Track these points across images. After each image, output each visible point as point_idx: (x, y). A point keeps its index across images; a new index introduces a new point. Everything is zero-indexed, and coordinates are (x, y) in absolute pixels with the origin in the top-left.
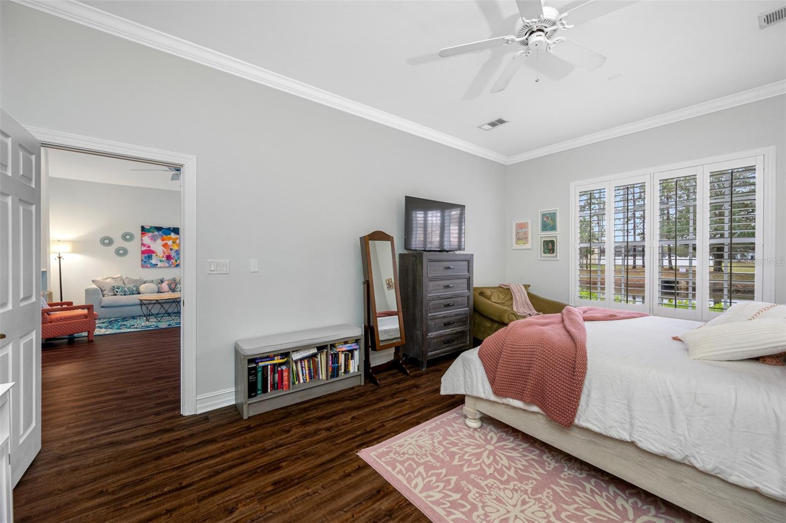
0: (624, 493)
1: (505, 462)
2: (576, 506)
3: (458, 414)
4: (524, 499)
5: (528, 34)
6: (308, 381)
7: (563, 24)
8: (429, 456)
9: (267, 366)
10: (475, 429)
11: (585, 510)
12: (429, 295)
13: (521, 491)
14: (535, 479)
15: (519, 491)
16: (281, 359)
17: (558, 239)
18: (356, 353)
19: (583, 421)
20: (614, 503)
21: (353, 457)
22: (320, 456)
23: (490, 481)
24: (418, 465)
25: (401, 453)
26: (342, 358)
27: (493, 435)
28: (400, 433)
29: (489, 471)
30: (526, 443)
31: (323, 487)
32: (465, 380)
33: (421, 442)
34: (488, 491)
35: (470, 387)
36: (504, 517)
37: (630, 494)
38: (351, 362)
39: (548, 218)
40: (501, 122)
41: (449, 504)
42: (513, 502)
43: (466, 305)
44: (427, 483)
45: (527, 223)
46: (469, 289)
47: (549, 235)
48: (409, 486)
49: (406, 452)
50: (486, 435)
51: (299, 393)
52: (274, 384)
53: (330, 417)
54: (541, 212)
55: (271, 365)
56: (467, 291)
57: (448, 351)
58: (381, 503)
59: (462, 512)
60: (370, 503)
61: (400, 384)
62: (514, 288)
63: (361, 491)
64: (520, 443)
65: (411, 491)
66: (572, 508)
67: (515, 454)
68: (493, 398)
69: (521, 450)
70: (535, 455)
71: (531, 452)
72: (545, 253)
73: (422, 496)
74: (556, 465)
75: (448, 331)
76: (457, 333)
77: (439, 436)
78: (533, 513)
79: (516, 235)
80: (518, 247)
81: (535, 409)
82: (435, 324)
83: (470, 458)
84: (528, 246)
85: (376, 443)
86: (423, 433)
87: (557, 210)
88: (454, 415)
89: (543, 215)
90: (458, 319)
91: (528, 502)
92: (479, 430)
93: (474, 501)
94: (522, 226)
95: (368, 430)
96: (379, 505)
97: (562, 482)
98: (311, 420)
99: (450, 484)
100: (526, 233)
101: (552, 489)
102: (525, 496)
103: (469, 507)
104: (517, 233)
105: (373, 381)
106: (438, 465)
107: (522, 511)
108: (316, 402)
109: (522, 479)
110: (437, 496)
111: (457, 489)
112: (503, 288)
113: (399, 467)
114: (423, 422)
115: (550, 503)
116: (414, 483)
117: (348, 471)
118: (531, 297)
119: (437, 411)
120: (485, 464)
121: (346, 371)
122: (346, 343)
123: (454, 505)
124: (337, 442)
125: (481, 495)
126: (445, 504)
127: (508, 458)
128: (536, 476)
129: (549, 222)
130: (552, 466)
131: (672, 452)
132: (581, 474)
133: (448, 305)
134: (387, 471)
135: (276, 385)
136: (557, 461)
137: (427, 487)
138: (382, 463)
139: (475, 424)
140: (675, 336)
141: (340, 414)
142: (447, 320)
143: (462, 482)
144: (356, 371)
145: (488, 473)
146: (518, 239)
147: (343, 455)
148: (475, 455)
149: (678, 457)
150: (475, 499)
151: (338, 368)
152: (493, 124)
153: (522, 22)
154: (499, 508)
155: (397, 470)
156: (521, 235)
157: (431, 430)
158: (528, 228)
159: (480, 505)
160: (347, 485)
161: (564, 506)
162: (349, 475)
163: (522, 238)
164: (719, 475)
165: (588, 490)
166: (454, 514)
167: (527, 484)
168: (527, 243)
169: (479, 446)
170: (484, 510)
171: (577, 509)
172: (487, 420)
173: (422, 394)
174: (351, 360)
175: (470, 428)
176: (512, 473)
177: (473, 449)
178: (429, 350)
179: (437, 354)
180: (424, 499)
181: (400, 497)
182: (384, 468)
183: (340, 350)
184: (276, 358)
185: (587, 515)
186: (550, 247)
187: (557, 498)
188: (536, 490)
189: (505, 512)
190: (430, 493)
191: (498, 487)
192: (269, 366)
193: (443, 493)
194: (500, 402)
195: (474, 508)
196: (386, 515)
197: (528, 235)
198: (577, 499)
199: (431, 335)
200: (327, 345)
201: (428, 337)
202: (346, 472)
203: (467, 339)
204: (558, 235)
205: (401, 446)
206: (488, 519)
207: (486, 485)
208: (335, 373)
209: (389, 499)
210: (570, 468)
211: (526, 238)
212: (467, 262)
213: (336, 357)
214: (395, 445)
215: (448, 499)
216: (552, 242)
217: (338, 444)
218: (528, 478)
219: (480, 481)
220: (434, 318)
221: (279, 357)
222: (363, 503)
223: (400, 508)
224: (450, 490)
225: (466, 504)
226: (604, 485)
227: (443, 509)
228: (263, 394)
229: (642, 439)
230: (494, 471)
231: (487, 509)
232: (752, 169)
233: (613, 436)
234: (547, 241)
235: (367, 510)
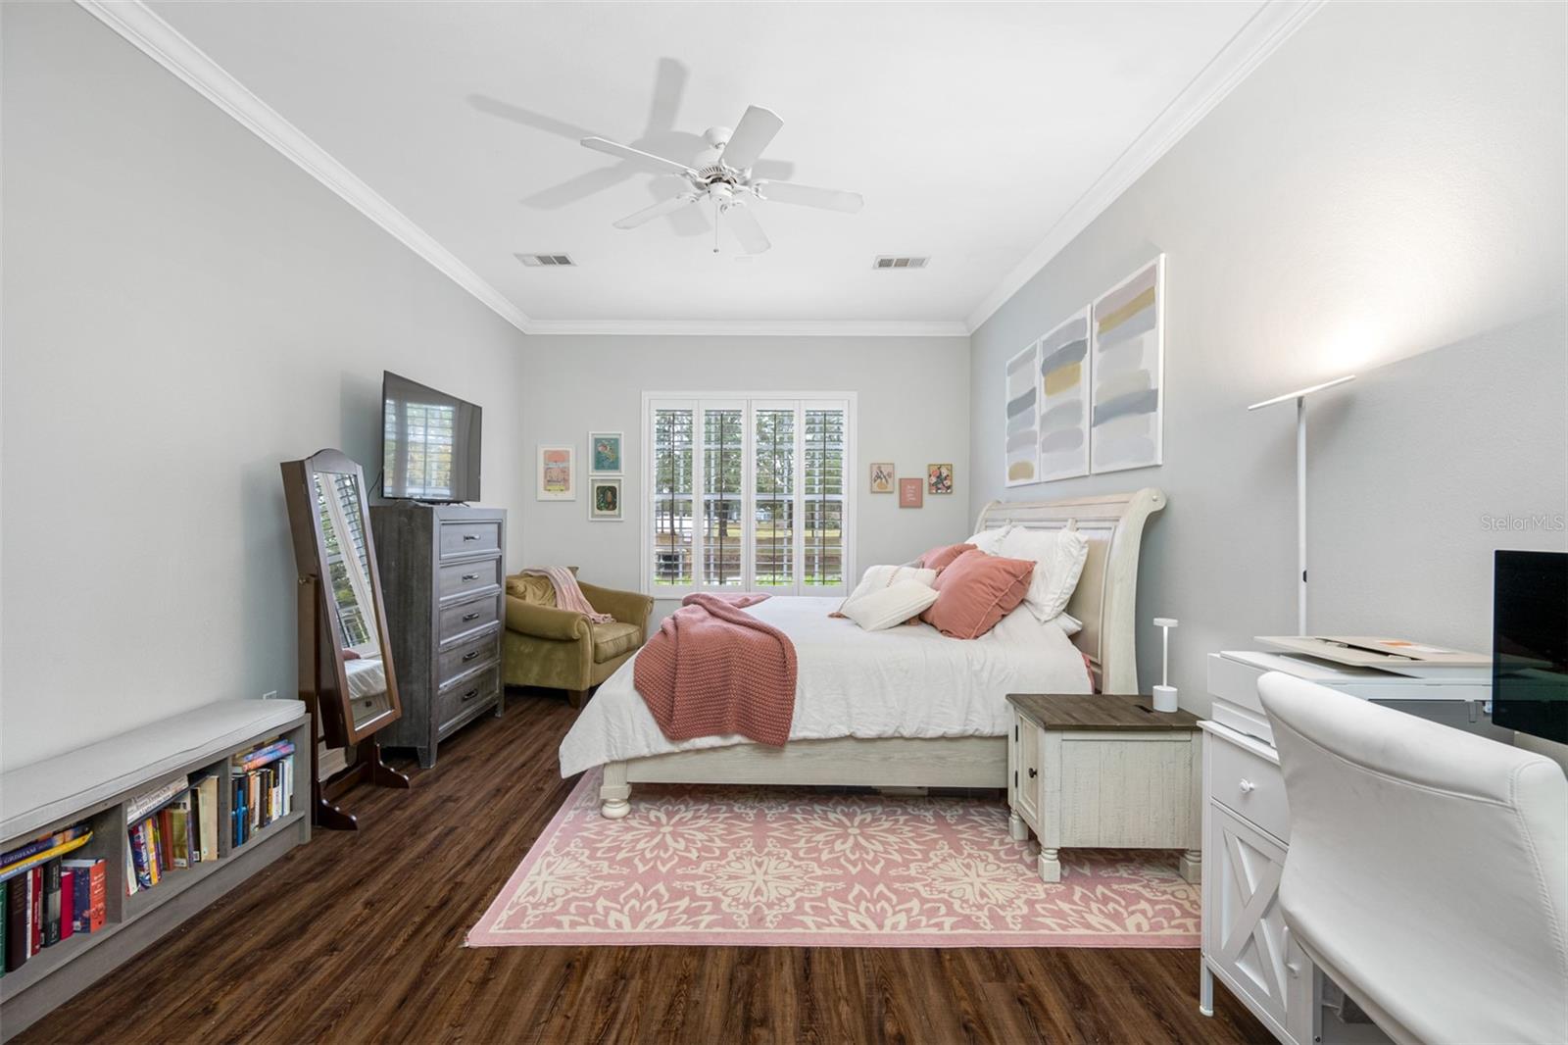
0: (828, 807)
1: (700, 836)
2: (803, 840)
3: (576, 809)
4: (756, 862)
5: (711, 179)
6: (155, 880)
7: (757, 190)
8: (596, 881)
9: (25, 874)
10: (624, 818)
11: (814, 839)
12: (442, 599)
13: (746, 855)
14: (749, 836)
15: (745, 857)
16: (75, 837)
17: (622, 485)
18: (288, 764)
19: (800, 731)
20: (827, 819)
21: (459, 954)
22: (376, 997)
23: (705, 865)
24: (593, 899)
25: (545, 902)
26: (255, 783)
27: (657, 813)
28: (508, 878)
30: (703, 804)
31: (457, 1025)
32: (609, 735)
33: (559, 872)
34: (713, 876)
35: (619, 745)
36: (754, 889)
37: (833, 805)
38: (275, 792)
39: (605, 447)
40: (563, 260)
41: (685, 916)
42: (749, 869)
43: (495, 615)
44: (629, 912)
45: (568, 452)
46: (499, 581)
47: (606, 477)
48: (607, 931)
49: (551, 896)
50: (647, 818)
51: (151, 918)
52: (46, 928)
53: (303, 929)
54: (593, 434)
55: (34, 869)
56: (497, 585)
57: (469, 717)
58: (592, 976)
59: (708, 914)
60: (573, 986)
61: (407, 806)
62: (554, 571)
63: (537, 987)
64: (696, 807)
65: (621, 935)
66: (802, 843)
67: (702, 823)
68: (666, 747)
69: (705, 815)
70: (724, 813)
71: (718, 811)
72: (599, 508)
73: (640, 928)
74: (755, 811)
75: (469, 672)
76: (481, 676)
77: (580, 851)
79: (546, 473)
80: (551, 496)
81: (737, 739)
82: (450, 662)
83: (656, 852)
84: (568, 495)
85: (476, 914)
86: (551, 859)
87: (620, 435)
88: (572, 814)
89: (597, 441)
90: (483, 646)
91: (762, 862)
92: (630, 816)
93: (708, 895)
94: (557, 457)
95: (435, 904)
96: (592, 978)
97: (775, 825)
98: (249, 961)
99: (662, 896)
100: (565, 471)
101: (773, 837)
102: (754, 859)
103: (710, 904)
104: (547, 470)
106: (621, 883)
107: (766, 873)
108: (208, 924)
109: (736, 843)
110: (661, 917)
111: (678, 895)
112: (531, 576)
113: (565, 919)
114: (532, 845)
115: (782, 851)
116: (611, 923)
117: (477, 977)
118: (584, 588)
119: (537, 820)
120: (681, 851)
121: (264, 820)
122: (259, 747)
123: (690, 912)
124: (386, 956)
125: (710, 884)
126: (680, 919)
127: (701, 829)
128: (746, 833)
129: (606, 455)
130: (751, 815)
131: (886, 728)
132: (783, 809)
133: (469, 619)
134: (552, 935)
135: (54, 927)
136: (752, 808)
137: (636, 918)
138: (526, 931)
139: (618, 810)
141: (319, 915)
142: (465, 652)
143: (674, 885)
144: (287, 812)
145: (694, 858)
146: (549, 481)
147: (430, 965)
148: (657, 846)
149: (890, 732)
150: (708, 892)
151: (248, 817)
152: (545, 260)
154: (743, 884)
155: (566, 925)
156: (554, 474)
157: (557, 849)
158: (569, 461)
159: (719, 894)
160: (502, 994)
161: (795, 846)
162: (484, 982)
163: (557, 478)
164: (920, 736)
165: (801, 821)
166: (701, 921)
167: (745, 846)
168: (568, 489)
169: (652, 835)
170: (728, 896)
171: (808, 842)
172: (644, 793)
173: (476, 807)
174: (275, 786)
175: (614, 819)
176: (719, 843)
177: (648, 842)
178: (440, 721)
179: (453, 726)
180: (647, 931)
181: (609, 951)
182: (542, 934)
183: (251, 765)
184: (58, 839)
185: (819, 842)
186: (607, 498)
187: (784, 843)
188: (760, 847)
189: (751, 884)
190: (648, 919)
191: (719, 866)
192: (30, 875)
193: (664, 909)
194: (677, 751)
195: (716, 901)
196: (616, 981)
197: (568, 475)
198: (800, 833)
199: (445, 685)
200: (226, 759)
201: (440, 692)
202: (473, 980)
203: (495, 684)
204: (619, 477)
205: (533, 893)
206: (741, 901)
207: (706, 871)
208: (236, 831)
209: (597, 963)
210: (770, 809)
211: (566, 481)
212: (496, 526)
213: (242, 783)
214: (519, 897)
215: (677, 912)
216: (613, 490)
217: (390, 959)
218: (741, 839)
219: (694, 872)
220: (450, 648)
221: (70, 833)
222: (562, 992)
223: (626, 961)
224: (668, 901)
225: (704, 903)
226: (809, 808)
227: (683, 924)
228: (8, 974)
229: (859, 727)
230: (699, 852)
233: (832, 736)
234: (604, 487)
235: (580, 995)
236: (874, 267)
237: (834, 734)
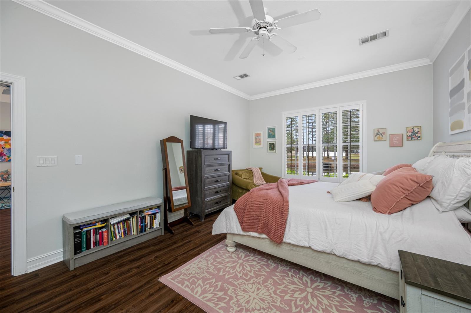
0: (306, 274)
1: (249, 268)
2: (284, 285)
3: (223, 245)
4: (258, 287)
5: (258, 29)
6: (123, 237)
7: (276, 27)
8: (205, 273)
9: (90, 230)
10: (233, 252)
11: (289, 287)
12: (205, 176)
13: (257, 283)
14: (264, 275)
15: (256, 283)
16: (101, 224)
17: (276, 143)
18: (158, 215)
19: (287, 240)
20: (301, 279)
21: (156, 282)
22: (131, 286)
23: (241, 281)
24: (198, 279)
25: (188, 274)
26: (148, 219)
27: (242, 254)
28: (187, 262)
29: (240, 275)
30: (259, 256)
31: (133, 307)
32: (227, 224)
33: (200, 265)
34: (239, 287)
35: (229, 228)
36: (248, 300)
37: (309, 274)
38: (155, 221)
39: (271, 131)
40: (246, 76)
41: (217, 299)
42: (252, 290)
43: (228, 180)
44: (203, 289)
45: (261, 133)
46: (229, 171)
47: (272, 140)
48: (192, 294)
49: (191, 273)
50: (238, 255)
51: (116, 246)
52: (96, 242)
53: (140, 259)
54: (268, 127)
55: (93, 229)
56: (228, 172)
57: (217, 209)
58: (174, 308)
59: (224, 303)
60: (167, 309)
61: (188, 231)
62: (254, 170)
63: (161, 304)
64: (257, 256)
65: (193, 297)
66: (282, 287)
67: (254, 263)
68: (242, 233)
69: (257, 260)
70: (264, 262)
71: (262, 260)
72: (270, 150)
73: (200, 298)
74: (275, 265)
75: (217, 196)
76: (222, 197)
77: (211, 260)
78: (263, 294)
79: (255, 140)
80: (255, 146)
81: (264, 236)
82: (210, 193)
83: (230, 269)
84: (261, 146)
85: (171, 270)
86: (202, 260)
87: (275, 127)
88: (221, 245)
89: (269, 129)
90: (223, 189)
91: (260, 289)
92: (234, 252)
93: (231, 295)
94: (258, 135)
95: (166, 263)
96: (173, 310)
97: (278, 274)
98: (124, 263)
99: (217, 287)
100: (260, 139)
101: (273, 279)
102: (259, 286)
103: (228, 298)
104: (256, 139)
105: (170, 232)
106: (211, 277)
107: (257, 295)
108: (129, 250)
109: (257, 276)
110: (209, 296)
111: (222, 289)
112: (248, 170)
113: (186, 283)
114: (202, 253)
115: (272, 287)
116: (195, 291)
117: (152, 292)
118: (263, 174)
119: (210, 245)
120: (238, 272)
121: (151, 227)
122: (151, 209)
123: (220, 299)
124: (144, 275)
125: (235, 290)
126: (214, 300)
127: (251, 266)
128: (264, 273)
129: (272, 134)
130: (273, 266)
131: (326, 249)
132: (287, 268)
133: (217, 181)
134: (179, 287)
135: (98, 242)
136: (275, 263)
137: (204, 292)
138: (175, 283)
139: (232, 249)
140: (328, 191)
141: (147, 256)
142: (216, 190)
143: (224, 285)
144: (158, 226)
145: (239, 277)
146: (256, 142)
147: (148, 282)
148: (232, 267)
149: (328, 251)
150: (232, 293)
151: (146, 226)
152: (242, 77)
153: (255, 22)
154: (245, 295)
155: (185, 285)
156: (257, 140)
157: (207, 257)
158: (261, 136)
159: (234, 296)
160: (151, 302)
161: (279, 287)
162: (153, 294)
163: (258, 142)
164: (345, 257)
165: (290, 276)
166: (219, 304)
167: (260, 279)
168: (261, 144)
169: (234, 262)
170: (236, 298)
171: (285, 287)
172: (238, 246)
173: (201, 236)
174: (155, 219)
175: (229, 252)
176: (252, 274)
177: (231, 264)
178: (206, 209)
179: (211, 211)
180: (201, 300)
181: (186, 301)
182: (176, 285)
183: (147, 214)
184: (97, 224)
185: (289, 289)
186: (272, 147)
187: (275, 283)
188: (265, 281)
189: (248, 296)
190: (206, 295)
191: (245, 284)
192: (92, 230)
193: (213, 293)
194: (246, 235)
195: (231, 298)
197: (261, 140)
198: (285, 281)
199: (207, 199)
200: (137, 212)
201: (205, 201)
202: (150, 293)
203: (228, 200)
204: (276, 140)
205: (187, 270)
206: (239, 303)
207: (238, 284)
208: (143, 229)
209: (179, 305)
210: (282, 266)
211: (260, 142)
212: (228, 156)
213: (143, 219)
214: (184, 270)
215: (216, 297)
216: (273, 144)
218: (260, 275)
219: (235, 282)
220: (209, 189)
221: (100, 223)
222: (162, 310)
223: (186, 308)
224: (217, 291)
226: (298, 272)
227: (213, 303)
228: (87, 250)
229: (313, 245)
230: (243, 275)
231: (238, 297)
232: (358, 110)
233: (301, 245)
234: (271, 143)
236: (360, 45)
237: (301, 244)
